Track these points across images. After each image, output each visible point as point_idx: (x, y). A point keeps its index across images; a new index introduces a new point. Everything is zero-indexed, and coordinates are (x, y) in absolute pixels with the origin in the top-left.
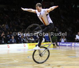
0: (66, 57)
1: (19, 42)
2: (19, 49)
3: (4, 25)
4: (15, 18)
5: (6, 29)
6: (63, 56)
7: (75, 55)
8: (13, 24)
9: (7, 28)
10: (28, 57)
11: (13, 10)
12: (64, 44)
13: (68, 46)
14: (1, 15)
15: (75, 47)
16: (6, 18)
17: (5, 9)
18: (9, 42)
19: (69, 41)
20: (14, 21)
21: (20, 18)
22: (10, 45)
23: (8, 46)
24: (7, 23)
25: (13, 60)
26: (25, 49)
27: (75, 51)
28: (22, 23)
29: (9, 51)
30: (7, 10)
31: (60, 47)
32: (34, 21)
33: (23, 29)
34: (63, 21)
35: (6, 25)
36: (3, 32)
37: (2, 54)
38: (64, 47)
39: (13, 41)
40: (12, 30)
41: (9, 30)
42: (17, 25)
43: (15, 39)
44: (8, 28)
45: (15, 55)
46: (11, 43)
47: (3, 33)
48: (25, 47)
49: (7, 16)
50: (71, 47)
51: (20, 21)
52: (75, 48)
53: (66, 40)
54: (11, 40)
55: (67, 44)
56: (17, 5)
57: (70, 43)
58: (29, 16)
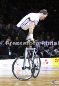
10: (53, 82)
26: (47, 68)
33: (43, 32)
48: (47, 65)
49: (15, 8)
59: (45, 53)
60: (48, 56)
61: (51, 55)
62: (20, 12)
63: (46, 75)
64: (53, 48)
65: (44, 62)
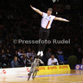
2: (21, 76)
4: (12, 29)
8: (10, 39)
11: (10, 18)
18: (5, 65)
21: (20, 29)
22: (6, 70)
23: (4, 72)
31: (81, 72)
40: (9, 47)
51: (20, 34)
56: (15, 10)
64: (33, 59)
65: (26, 70)
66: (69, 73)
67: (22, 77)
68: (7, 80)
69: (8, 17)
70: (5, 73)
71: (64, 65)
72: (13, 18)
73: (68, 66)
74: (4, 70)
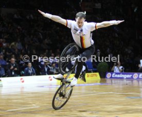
0: (124, 99)
1: (41, 73)
3: (15, 44)
4: (33, 31)
5: (18, 50)
6: (117, 96)
7: (138, 94)
8: (29, 42)
9: (19, 48)
11: (30, 17)
12: (119, 76)
13: (127, 78)
14: (10, 25)
15: (138, 81)
16: (18, 31)
17: (15, 16)
18: (23, 72)
19: (127, 69)
20: (32, 36)
21: (42, 31)
22: (25, 78)
24: (19, 40)
25: (30, 104)
26: (51, 85)
27: (139, 87)
28: (46, 40)
29: (23, 88)
30: (19, 17)
31: (113, 81)
32: (67, 37)
33: (47, 50)
34: (117, 35)
35: (19, 43)
36: (13, 55)
37: (11, 94)
38: (119, 81)
39: (30, 72)
40: (29, 52)
41: (23, 51)
42: (37, 44)
43: (34, 68)
44: (22, 48)
45: (34, 95)
46: (27, 74)
47: (12, 57)
48: (51, 82)
49: (19, 27)
50: (132, 81)
51: (42, 37)
52: (139, 83)
53: (122, 68)
54: (26, 69)
55: (125, 76)
57: (129, 74)
58: (58, 28)
59: (49, 69)
60: (52, 73)
61: (55, 72)
62: (23, 31)
63: (50, 91)
65: (48, 78)
66: (99, 82)
67: (43, 86)
68: (25, 90)
69: (28, 17)
70: (23, 82)
71: (92, 73)
72: (33, 18)
73: (98, 74)
74: (21, 79)
